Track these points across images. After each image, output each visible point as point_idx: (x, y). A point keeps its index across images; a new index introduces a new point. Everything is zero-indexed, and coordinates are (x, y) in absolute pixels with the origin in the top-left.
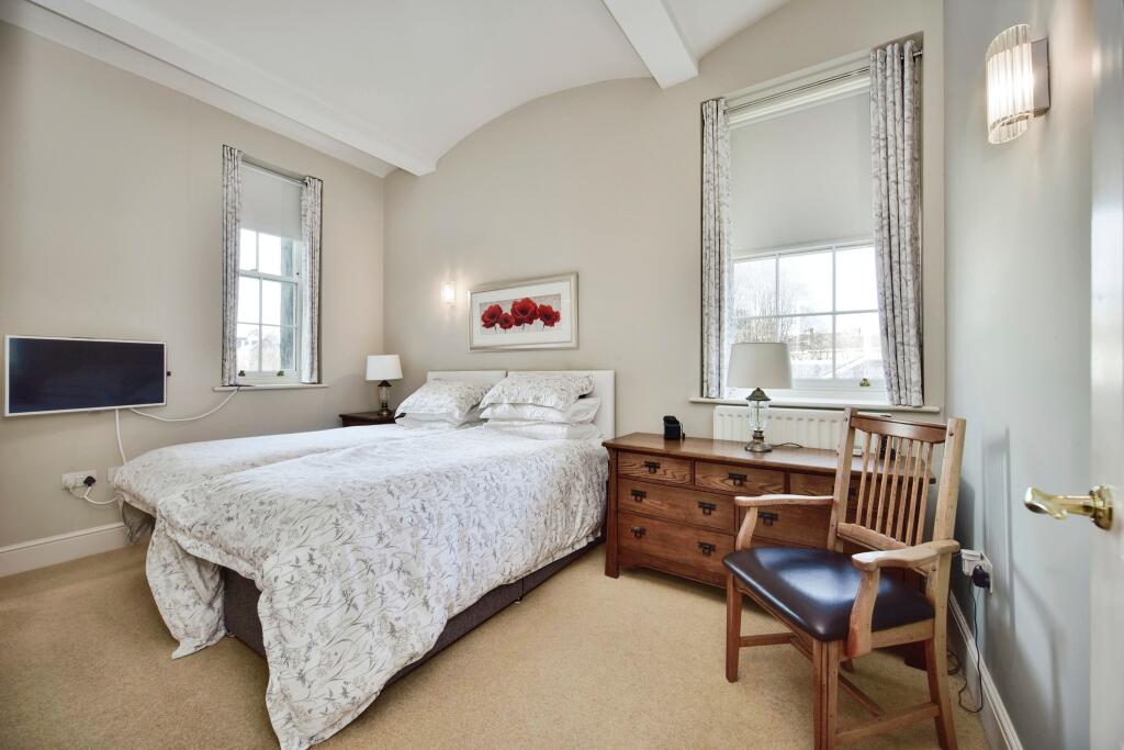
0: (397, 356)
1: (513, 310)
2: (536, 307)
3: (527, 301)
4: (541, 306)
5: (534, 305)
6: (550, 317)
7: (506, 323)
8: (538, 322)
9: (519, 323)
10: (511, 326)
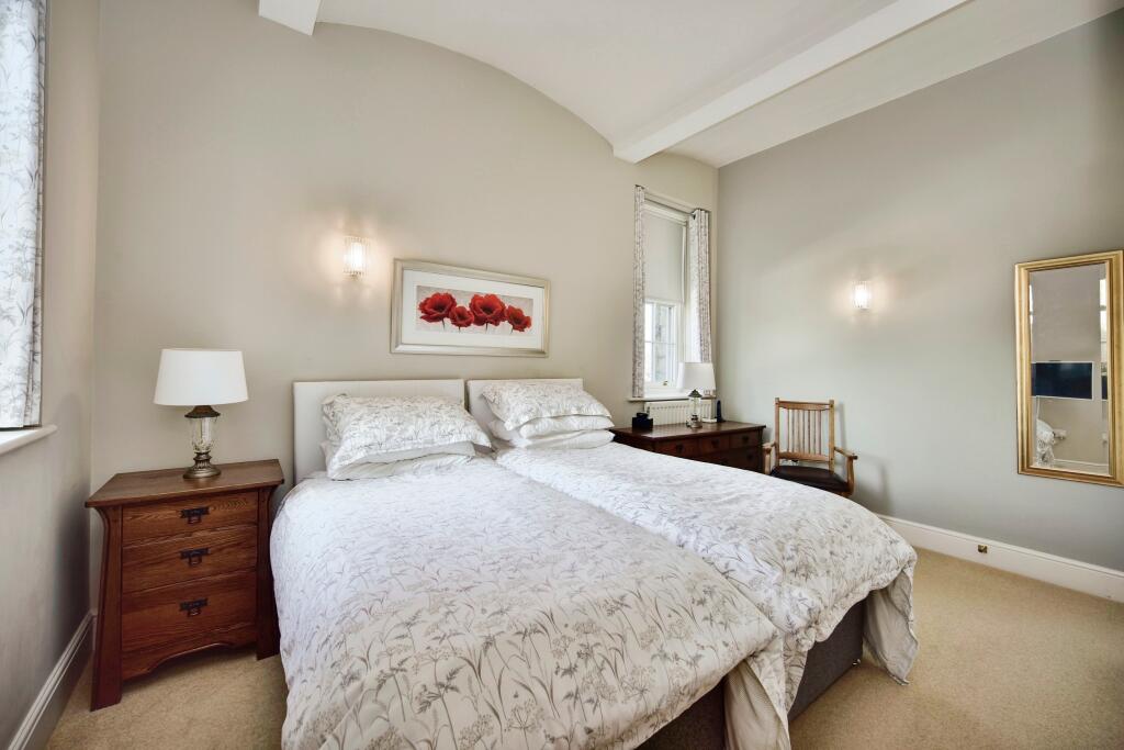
0: (240, 353)
1: (473, 306)
2: (504, 307)
3: (493, 297)
4: (510, 307)
5: (502, 305)
6: (520, 322)
7: (461, 319)
8: (506, 325)
9: (480, 322)
10: (468, 324)
